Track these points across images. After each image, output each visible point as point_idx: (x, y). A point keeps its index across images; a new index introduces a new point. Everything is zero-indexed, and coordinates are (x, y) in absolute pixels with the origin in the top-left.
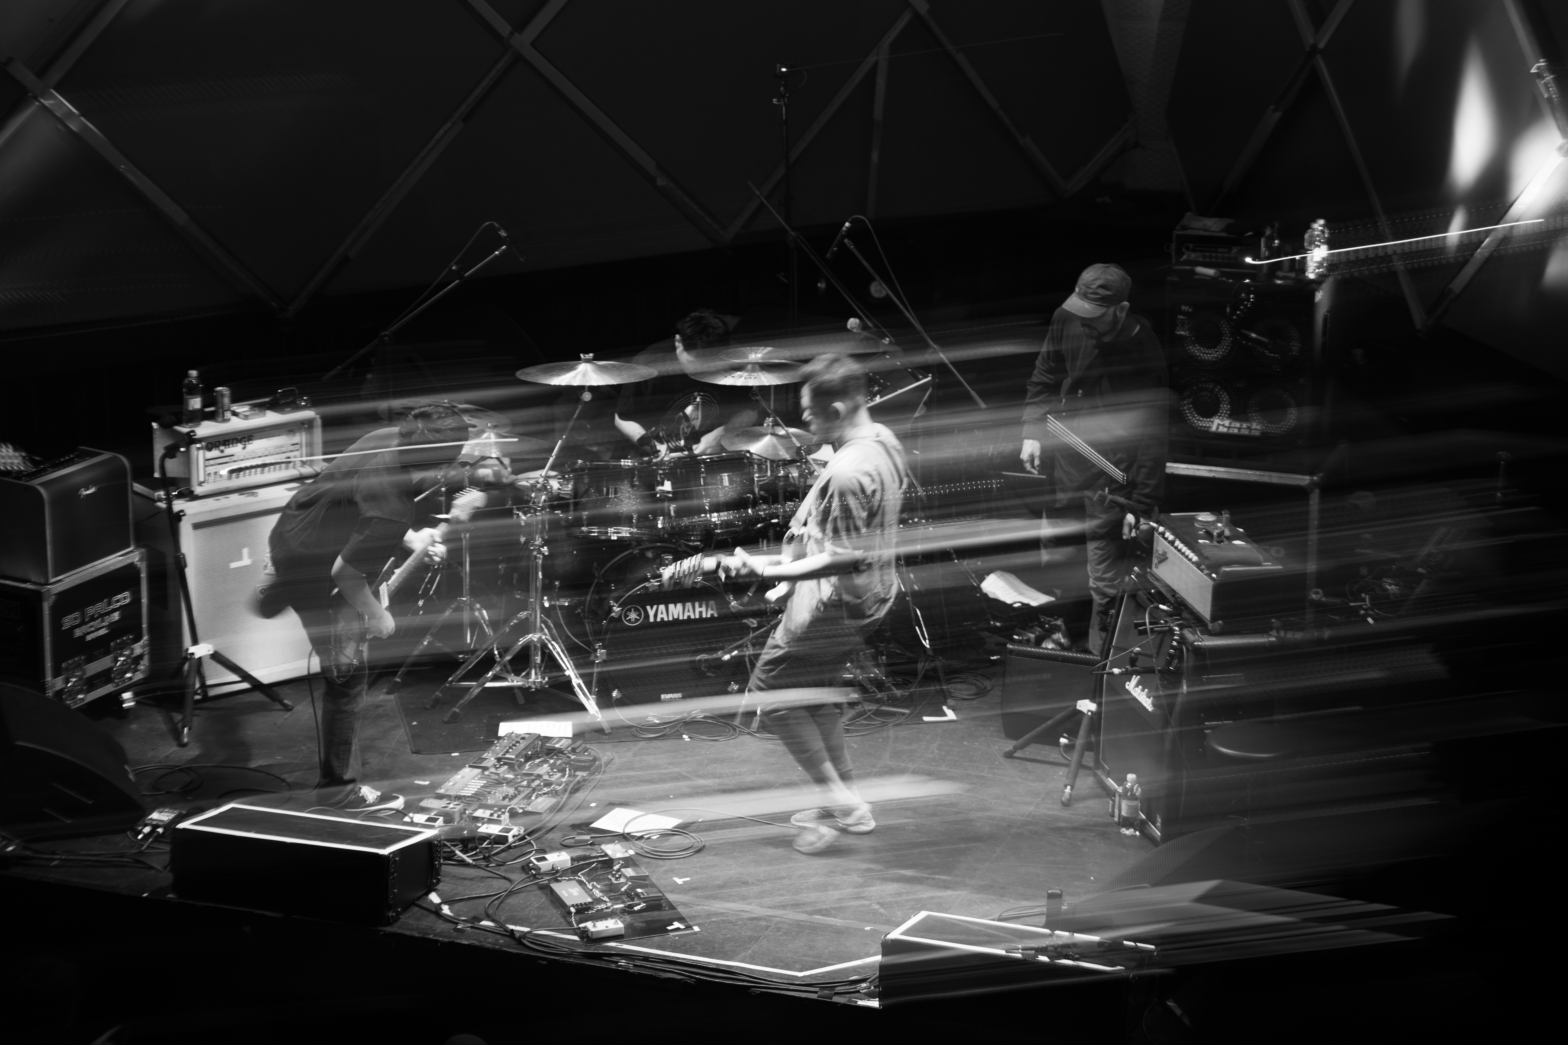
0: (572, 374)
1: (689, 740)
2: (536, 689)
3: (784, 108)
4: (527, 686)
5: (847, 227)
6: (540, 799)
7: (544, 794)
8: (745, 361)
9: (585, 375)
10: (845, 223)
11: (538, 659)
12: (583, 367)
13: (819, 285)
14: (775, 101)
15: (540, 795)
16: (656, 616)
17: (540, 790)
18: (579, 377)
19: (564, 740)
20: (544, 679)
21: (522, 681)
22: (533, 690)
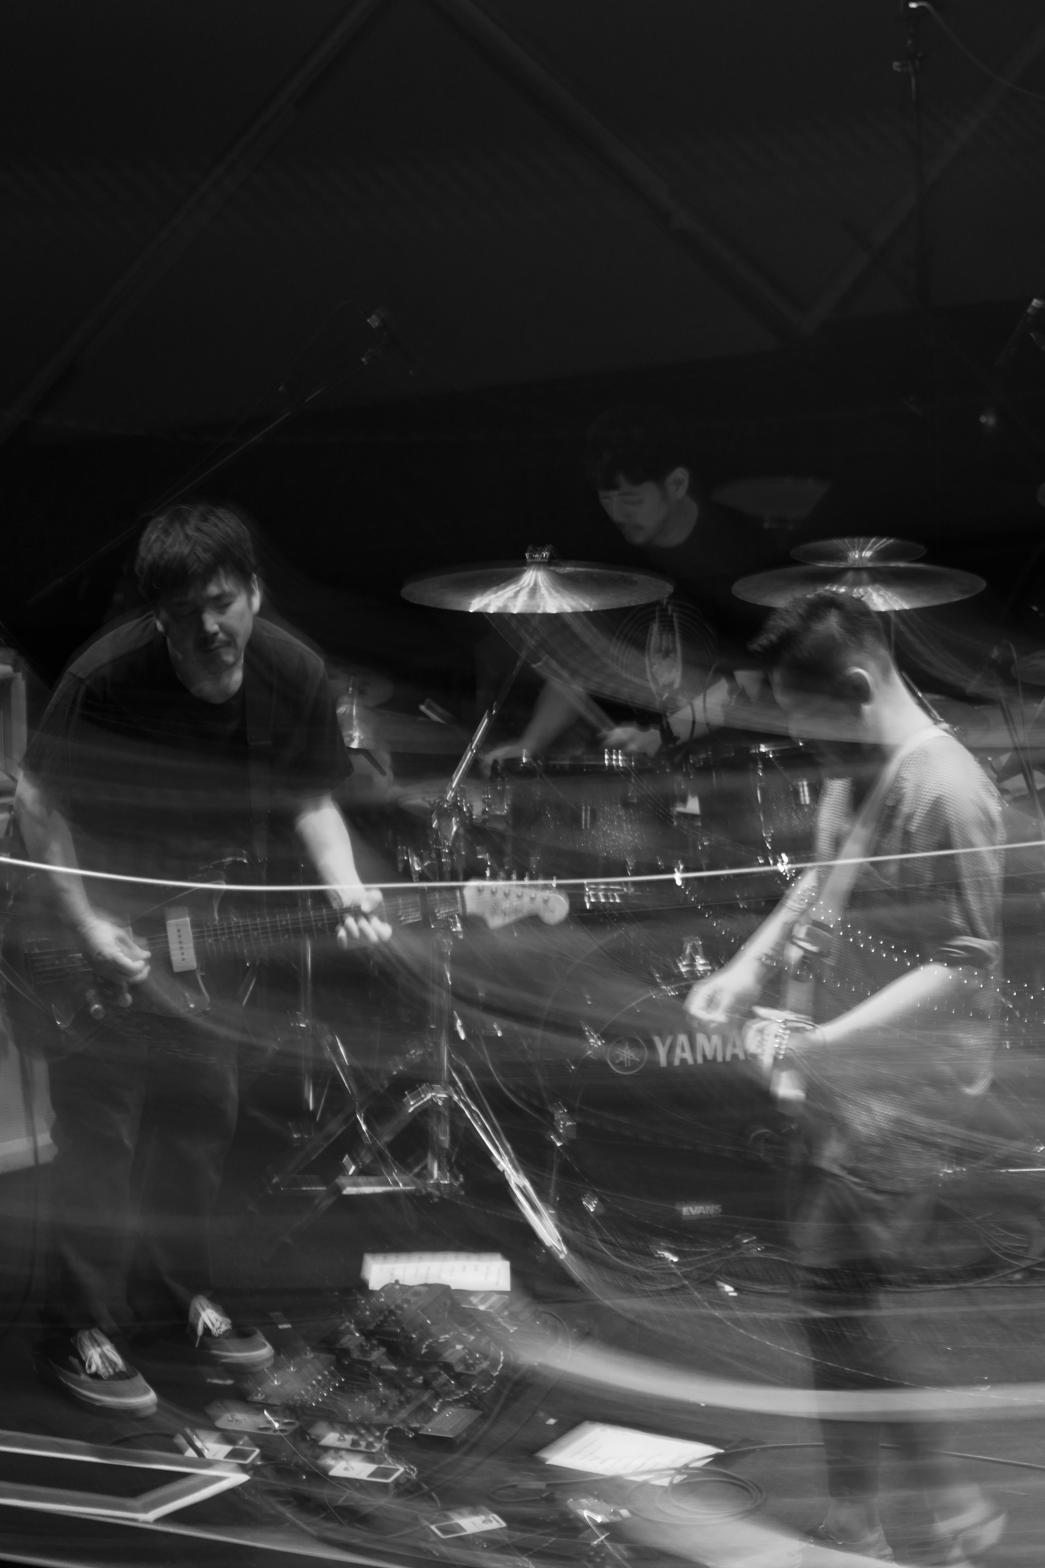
0: (509, 591)
1: (735, 1294)
2: (441, 1198)
3: (913, 80)
4: (424, 1192)
5: (1035, 308)
6: (449, 1413)
7: (457, 1401)
8: (842, 565)
9: (534, 591)
10: (1031, 300)
11: (445, 1139)
12: (532, 577)
13: (983, 419)
14: (896, 65)
15: (450, 1404)
16: (671, 1051)
17: (448, 1394)
18: (523, 597)
19: (495, 1298)
20: (457, 1179)
21: (414, 1183)
22: (436, 1200)
